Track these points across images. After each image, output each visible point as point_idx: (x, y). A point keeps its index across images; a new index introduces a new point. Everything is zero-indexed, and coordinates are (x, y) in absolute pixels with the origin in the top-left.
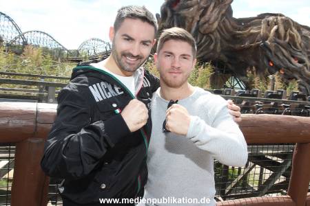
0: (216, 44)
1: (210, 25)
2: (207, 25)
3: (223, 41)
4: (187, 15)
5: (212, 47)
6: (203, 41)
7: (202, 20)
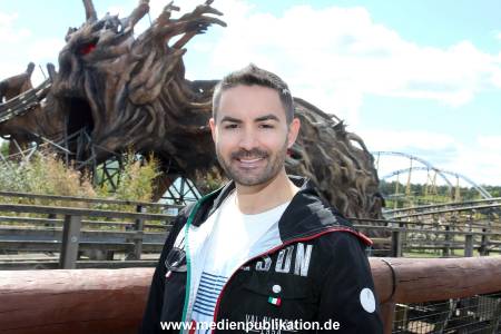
0: (158, 123)
1: (147, 89)
2: (142, 90)
3: (169, 118)
4: (109, 71)
5: (150, 128)
6: (135, 116)
7: (135, 81)
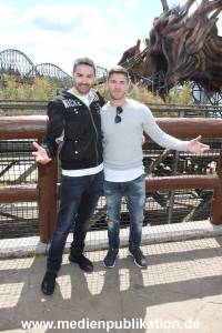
0: (201, 63)
1: (196, 45)
2: (192, 46)
3: (208, 59)
4: (174, 38)
5: (197, 66)
6: (189, 60)
7: (188, 41)
